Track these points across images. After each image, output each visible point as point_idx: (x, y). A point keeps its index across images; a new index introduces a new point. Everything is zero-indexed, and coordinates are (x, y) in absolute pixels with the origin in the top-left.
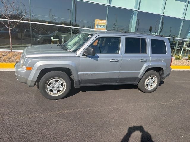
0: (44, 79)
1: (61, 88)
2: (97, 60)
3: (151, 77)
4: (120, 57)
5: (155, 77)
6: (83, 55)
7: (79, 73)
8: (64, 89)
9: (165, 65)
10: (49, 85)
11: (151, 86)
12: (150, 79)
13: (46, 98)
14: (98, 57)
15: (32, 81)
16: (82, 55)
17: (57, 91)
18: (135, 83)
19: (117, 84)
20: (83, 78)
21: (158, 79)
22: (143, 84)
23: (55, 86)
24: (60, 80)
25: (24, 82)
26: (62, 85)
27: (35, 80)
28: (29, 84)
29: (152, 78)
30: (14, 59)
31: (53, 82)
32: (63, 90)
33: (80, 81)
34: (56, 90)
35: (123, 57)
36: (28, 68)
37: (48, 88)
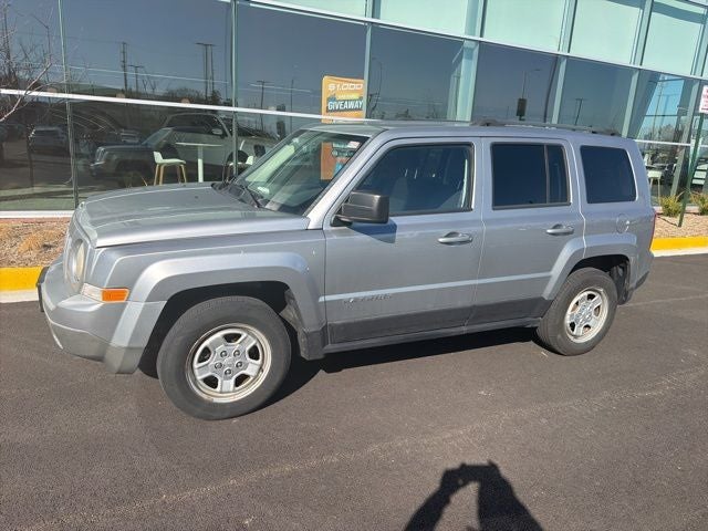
0: (181, 338)
1: (251, 368)
2: (392, 241)
3: (586, 294)
4: (475, 222)
5: (599, 293)
6: (337, 222)
7: (322, 299)
8: (261, 369)
9: (634, 241)
10: (200, 361)
11: (588, 326)
12: (582, 299)
13: (190, 413)
14: (393, 228)
15: (129, 349)
16: (332, 225)
17: (232, 381)
18: (528, 323)
19: (465, 329)
20: (337, 319)
21: (610, 299)
22: (557, 322)
23: (226, 360)
24: (244, 335)
25: (92, 354)
26: (254, 353)
27: (143, 342)
28: (116, 361)
29: (591, 297)
30: (13, 250)
31: (216, 344)
32: (259, 373)
33: (325, 333)
34: (230, 378)
35: (487, 222)
36: (107, 296)
37: (196, 372)
